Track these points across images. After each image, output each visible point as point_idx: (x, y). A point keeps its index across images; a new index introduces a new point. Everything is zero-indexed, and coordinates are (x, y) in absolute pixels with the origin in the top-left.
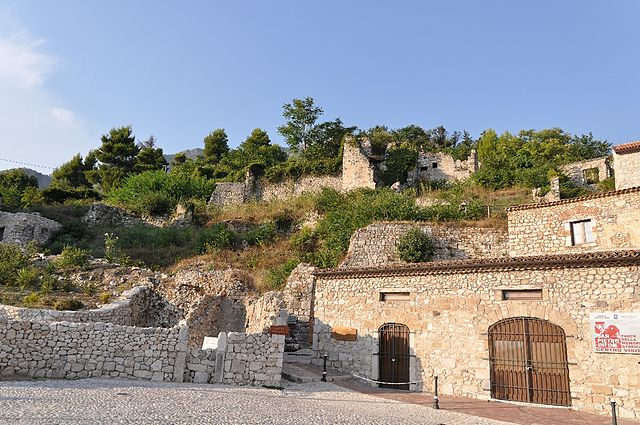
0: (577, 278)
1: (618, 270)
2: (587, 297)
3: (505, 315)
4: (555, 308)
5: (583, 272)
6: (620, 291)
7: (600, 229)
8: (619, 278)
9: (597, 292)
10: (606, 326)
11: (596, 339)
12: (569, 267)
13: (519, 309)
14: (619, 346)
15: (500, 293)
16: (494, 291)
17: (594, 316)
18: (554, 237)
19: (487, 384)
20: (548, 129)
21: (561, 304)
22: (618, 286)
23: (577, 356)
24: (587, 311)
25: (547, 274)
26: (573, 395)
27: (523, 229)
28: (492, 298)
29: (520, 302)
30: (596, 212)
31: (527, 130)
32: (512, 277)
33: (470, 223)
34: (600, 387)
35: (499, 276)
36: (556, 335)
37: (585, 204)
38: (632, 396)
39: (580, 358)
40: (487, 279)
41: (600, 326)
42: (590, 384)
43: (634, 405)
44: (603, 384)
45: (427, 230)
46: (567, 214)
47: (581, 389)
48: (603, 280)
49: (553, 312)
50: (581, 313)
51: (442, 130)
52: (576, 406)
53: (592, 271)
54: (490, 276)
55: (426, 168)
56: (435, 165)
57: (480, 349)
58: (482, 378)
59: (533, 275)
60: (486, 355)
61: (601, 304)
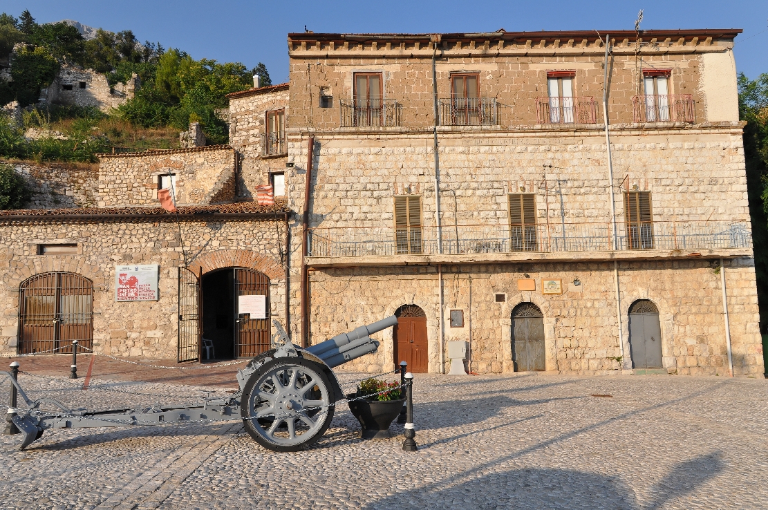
0: (109, 233)
1: (144, 227)
2: (116, 251)
3: (38, 269)
4: (87, 262)
5: (115, 227)
6: (143, 245)
7: (182, 184)
8: (144, 233)
9: (124, 246)
10: (128, 277)
11: (119, 289)
12: (103, 222)
13: (52, 263)
14: (136, 295)
15: (35, 248)
16: (29, 245)
17: (119, 269)
18: (143, 189)
19: (14, 340)
20: (232, 63)
21: (93, 258)
22: (143, 240)
23: (102, 305)
24: (115, 263)
25: (83, 228)
26: (95, 342)
27: (113, 178)
28: (26, 253)
29: (54, 256)
30: (181, 167)
31: (209, 59)
32: (49, 230)
33: (82, 165)
34: (118, 332)
35: (36, 229)
36: (87, 287)
37: (173, 158)
38: (142, 337)
39: (105, 308)
40: (23, 232)
41: (123, 278)
42: (110, 330)
43: (142, 344)
44: (121, 329)
45: (24, 170)
46: (156, 167)
47: (102, 336)
48: (131, 234)
49: (85, 266)
50: (109, 266)
51: (130, 36)
52: (97, 351)
53: (123, 226)
54: (25, 230)
55: (70, 87)
56: (83, 85)
57: (9, 306)
58: (9, 335)
59: (69, 229)
60: (15, 311)
61: (127, 258)
